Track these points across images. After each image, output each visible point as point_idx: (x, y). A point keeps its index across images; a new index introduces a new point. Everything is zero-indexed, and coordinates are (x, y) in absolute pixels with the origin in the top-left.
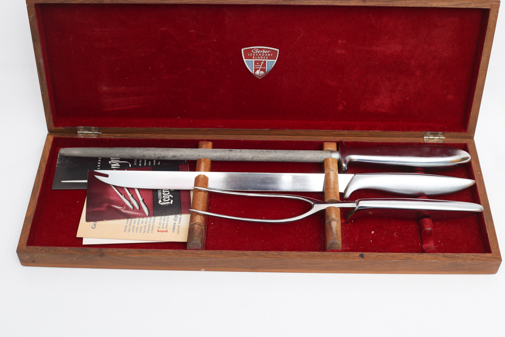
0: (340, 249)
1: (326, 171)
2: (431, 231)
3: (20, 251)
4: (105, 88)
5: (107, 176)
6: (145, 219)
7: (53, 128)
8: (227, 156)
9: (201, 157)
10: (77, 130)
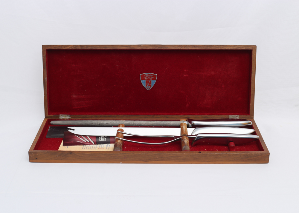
0: (189, 150)
1: (181, 127)
2: (233, 146)
3: (30, 153)
4: (74, 96)
5: (74, 130)
6: (92, 145)
7: (48, 115)
8: (133, 123)
9: (120, 124)
10: (59, 116)
